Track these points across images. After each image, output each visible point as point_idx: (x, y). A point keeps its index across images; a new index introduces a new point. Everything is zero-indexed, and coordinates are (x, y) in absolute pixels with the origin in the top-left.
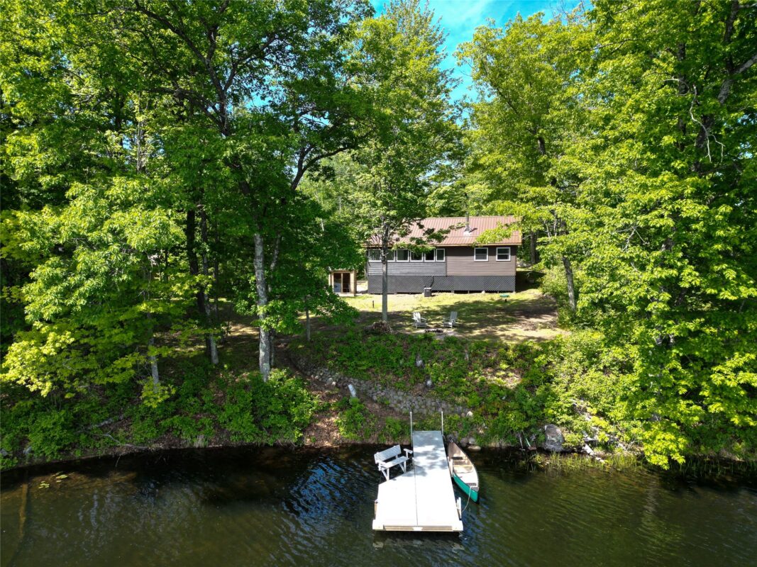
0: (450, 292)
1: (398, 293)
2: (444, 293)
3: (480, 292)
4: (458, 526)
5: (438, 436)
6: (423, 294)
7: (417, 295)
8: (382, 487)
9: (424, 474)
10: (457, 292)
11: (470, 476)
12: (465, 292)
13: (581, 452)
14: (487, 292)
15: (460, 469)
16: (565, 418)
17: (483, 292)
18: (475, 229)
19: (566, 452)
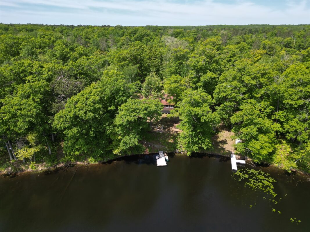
4: (166, 165)
5: (162, 152)
8: (157, 161)
9: (161, 158)
11: (167, 158)
13: (181, 153)
15: (166, 156)
16: (179, 148)
19: (179, 153)
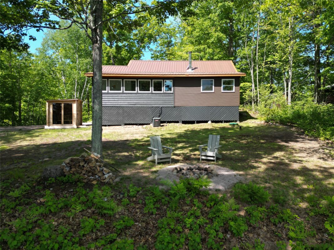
0: (177, 122)
1: (126, 124)
2: (173, 124)
3: (206, 122)
6: (152, 125)
7: (145, 126)
10: (184, 122)
12: (192, 122)
14: (213, 122)
17: (210, 122)
18: (196, 68)
